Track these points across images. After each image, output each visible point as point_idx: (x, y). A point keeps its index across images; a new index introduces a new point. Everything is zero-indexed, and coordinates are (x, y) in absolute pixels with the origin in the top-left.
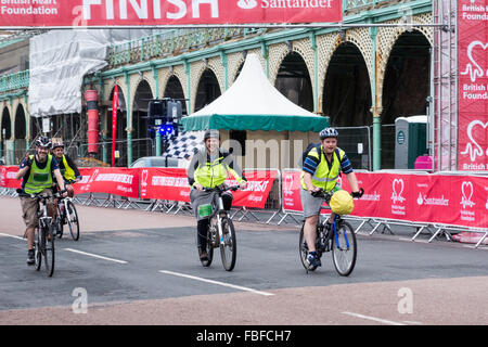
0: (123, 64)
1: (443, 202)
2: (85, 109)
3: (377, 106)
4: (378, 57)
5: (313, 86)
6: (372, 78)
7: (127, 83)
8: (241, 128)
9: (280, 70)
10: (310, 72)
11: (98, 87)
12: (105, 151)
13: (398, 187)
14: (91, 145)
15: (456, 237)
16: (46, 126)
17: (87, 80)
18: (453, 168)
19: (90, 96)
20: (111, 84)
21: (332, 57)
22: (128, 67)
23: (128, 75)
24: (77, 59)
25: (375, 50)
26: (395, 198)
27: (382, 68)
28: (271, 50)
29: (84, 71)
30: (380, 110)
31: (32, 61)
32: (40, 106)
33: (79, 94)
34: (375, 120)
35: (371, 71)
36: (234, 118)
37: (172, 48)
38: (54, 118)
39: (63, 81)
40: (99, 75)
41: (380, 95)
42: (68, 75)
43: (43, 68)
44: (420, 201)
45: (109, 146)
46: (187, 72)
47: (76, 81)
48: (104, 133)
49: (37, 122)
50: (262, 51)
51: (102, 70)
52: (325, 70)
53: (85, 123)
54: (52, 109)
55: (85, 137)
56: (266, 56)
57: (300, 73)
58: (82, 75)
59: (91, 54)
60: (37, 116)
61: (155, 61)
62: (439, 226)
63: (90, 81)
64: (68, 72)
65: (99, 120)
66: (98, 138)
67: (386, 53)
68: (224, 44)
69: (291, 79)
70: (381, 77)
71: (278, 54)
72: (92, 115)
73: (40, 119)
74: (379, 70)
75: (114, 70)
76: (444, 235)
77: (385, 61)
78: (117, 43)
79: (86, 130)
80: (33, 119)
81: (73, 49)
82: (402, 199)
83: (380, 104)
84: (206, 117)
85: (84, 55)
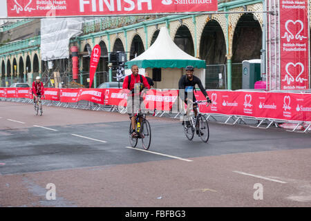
0: (91, 32)
1: (273, 107)
2: (71, 57)
3: (229, 54)
4: (229, 27)
5: (194, 43)
6: (226, 39)
7: (93, 42)
8: (158, 67)
9: (176, 34)
10: (193, 36)
11: (78, 44)
12: (81, 78)
13: (248, 99)
14: (74, 75)
15: (281, 126)
16: (50, 66)
17: (72, 41)
18: (279, 88)
19: (74, 49)
20: (84, 43)
21: (205, 28)
22: (93, 34)
23: (94, 38)
24: (67, 30)
25: (228, 23)
26: (246, 104)
27: (232, 33)
28: (171, 24)
29: (70, 36)
30: (231, 55)
31: (42, 31)
32: (47, 55)
33: (68, 49)
34: (229, 61)
35: (226, 35)
36: (155, 61)
37: (117, 24)
38: (54, 61)
39: (59, 42)
40: (78, 38)
41: (231, 48)
42: (62, 39)
43: (48, 35)
44: (261, 107)
45: (83, 76)
46: (126, 36)
47: (66, 42)
48: (81, 69)
49: (45, 63)
50: (166, 25)
51: (80, 36)
52: (200, 35)
53: (71, 64)
54: (53, 57)
55: (71, 71)
56: (168, 27)
57: (185, 35)
58: (69, 38)
59: (73, 27)
60: (45, 60)
61: (108, 31)
62: (272, 120)
63: (74, 41)
64: (61, 37)
65: (78, 62)
66: (78, 72)
67: (234, 25)
68: (146, 22)
69: (180, 39)
70: (231, 38)
71: (175, 26)
72: (74, 59)
73: (47, 62)
74: (230, 34)
75: (86, 36)
76: (274, 125)
77: (233, 29)
78: (87, 21)
79: (71, 67)
80: (43, 62)
81: (64, 25)
82: (250, 105)
83: (231, 53)
84: (140, 61)
85: (70, 28)
